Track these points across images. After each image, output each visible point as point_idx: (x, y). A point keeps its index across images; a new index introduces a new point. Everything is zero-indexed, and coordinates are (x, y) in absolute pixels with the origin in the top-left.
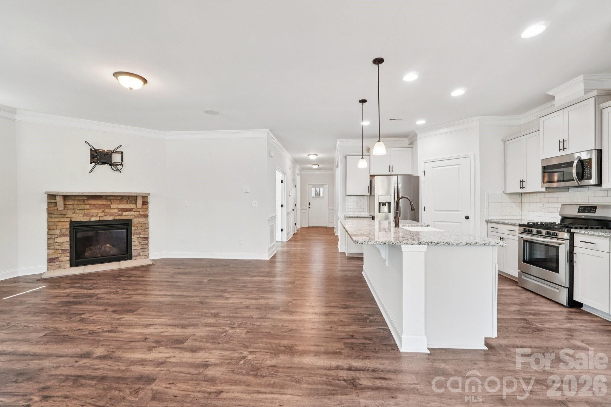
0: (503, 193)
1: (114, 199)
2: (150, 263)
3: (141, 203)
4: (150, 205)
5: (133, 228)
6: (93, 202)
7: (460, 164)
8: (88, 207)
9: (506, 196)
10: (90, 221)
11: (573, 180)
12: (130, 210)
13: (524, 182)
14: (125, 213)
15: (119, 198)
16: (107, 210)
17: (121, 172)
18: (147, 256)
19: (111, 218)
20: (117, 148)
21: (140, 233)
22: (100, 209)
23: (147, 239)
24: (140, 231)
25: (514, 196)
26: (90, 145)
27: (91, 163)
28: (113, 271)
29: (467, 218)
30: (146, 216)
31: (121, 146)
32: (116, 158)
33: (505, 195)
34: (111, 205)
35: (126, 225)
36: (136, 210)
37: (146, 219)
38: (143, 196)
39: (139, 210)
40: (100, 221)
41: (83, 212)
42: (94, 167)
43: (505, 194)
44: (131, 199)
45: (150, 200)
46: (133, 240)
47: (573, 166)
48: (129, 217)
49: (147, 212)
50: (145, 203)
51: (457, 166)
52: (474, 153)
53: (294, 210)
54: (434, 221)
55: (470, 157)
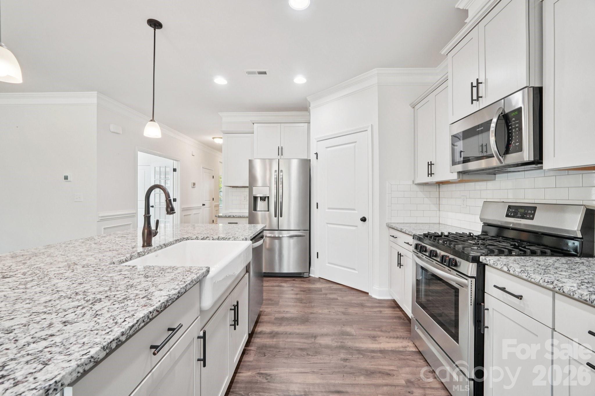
0: (413, 183)
7: (356, 142)
9: (416, 188)
11: (492, 156)
13: (432, 165)
25: (426, 188)
29: (364, 220)
33: (415, 186)
43: (416, 184)
47: (489, 130)
51: (354, 144)
52: (372, 124)
53: (204, 205)
54: (327, 223)
55: (367, 130)
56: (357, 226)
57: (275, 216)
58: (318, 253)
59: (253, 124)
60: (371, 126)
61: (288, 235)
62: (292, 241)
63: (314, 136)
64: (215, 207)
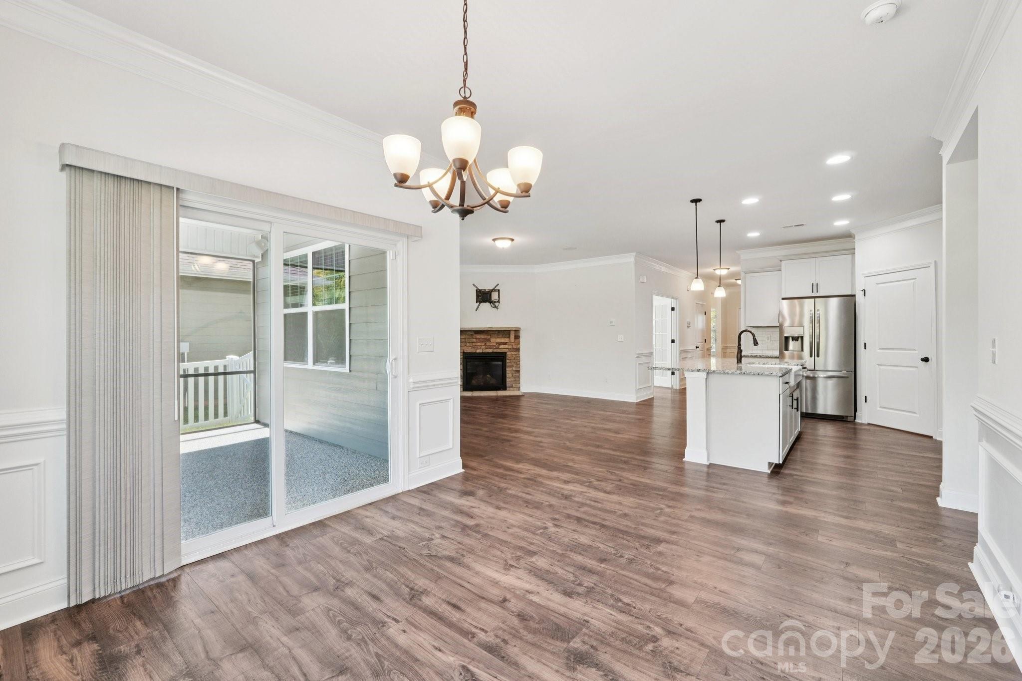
1: (493, 333)
2: (520, 394)
3: (513, 337)
4: (521, 339)
5: (507, 361)
6: (478, 336)
7: (915, 279)
8: (474, 340)
10: (476, 353)
12: (505, 344)
14: (501, 347)
15: (497, 332)
16: (488, 344)
17: (498, 309)
18: (519, 389)
19: (490, 351)
20: (495, 287)
21: (513, 366)
22: (483, 342)
23: (518, 371)
24: (512, 364)
26: (476, 287)
27: (477, 302)
28: (492, 396)
29: (926, 360)
30: (518, 350)
31: (498, 284)
32: (495, 296)
34: (491, 339)
35: (502, 357)
36: (510, 343)
37: (517, 353)
38: (515, 331)
39: (512, 344)
40: (483, 353)
41: (471, 345)
42: (479, 305)
44: (505, 333)
45: (522, 335)
46: (507, 372)
48: (504, 351)
49: (519, 346)
50: (517, 337)
51: (914, 280)
52: (935, 261)
53: (698, 347)
54: (879, 365)
55: (929, 267)
56: (917, 367)
57: (811, 356)
58: (866, 397)
59: (781, 261)
60: (935, 263)
61: (825, 376)
62: (831, 382)
63: (860, 272)
64: (707, 350)
